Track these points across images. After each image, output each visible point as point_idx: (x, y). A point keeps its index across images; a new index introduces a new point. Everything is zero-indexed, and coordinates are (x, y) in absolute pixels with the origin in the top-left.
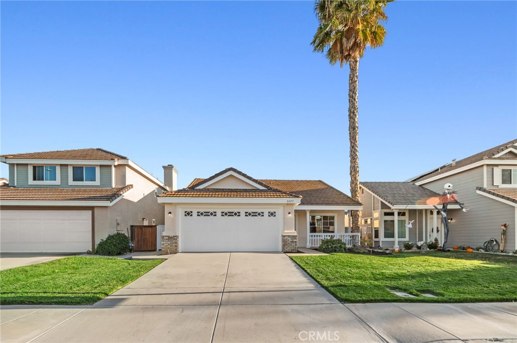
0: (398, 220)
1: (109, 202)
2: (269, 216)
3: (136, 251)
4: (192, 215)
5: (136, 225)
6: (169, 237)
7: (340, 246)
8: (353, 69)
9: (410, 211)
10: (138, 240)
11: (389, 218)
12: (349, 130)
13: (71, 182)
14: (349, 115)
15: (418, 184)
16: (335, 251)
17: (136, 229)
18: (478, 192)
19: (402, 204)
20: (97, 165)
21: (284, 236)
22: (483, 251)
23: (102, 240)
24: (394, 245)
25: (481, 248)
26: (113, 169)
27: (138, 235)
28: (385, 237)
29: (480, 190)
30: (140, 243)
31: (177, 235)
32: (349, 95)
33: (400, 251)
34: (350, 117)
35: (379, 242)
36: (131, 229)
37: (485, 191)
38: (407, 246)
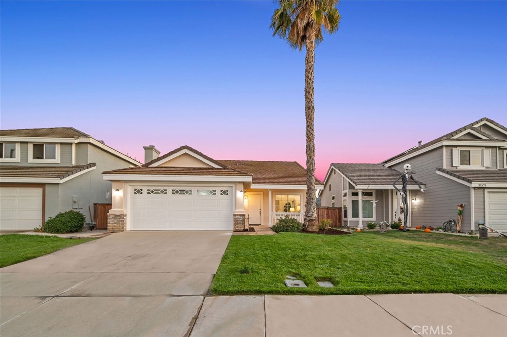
0: (363, 201)
1: (59, 179)
2: (221, 194)
3: (99, 229)
4: (141, 193)
5: (99, 203)
6: (115, 215)
7: (293, 226)
8: (309, 50)
9: (377, 191)
10: (101, 218)
11: (355, 198)
12: (306, 110)
13: (31, 159)
14: (306, 95)
15: (387, 165)
16: (287, 231)
17: (99, 207)
18: (438, 173)
19: (365, 184)
20: (58, 143)
21: (236, 215)
22: (442, 232)
23: (51, 218)
24: (358, 224)
25: (441, 229)
26: (74, 146)
27: (101, 213)
28: (353, 217)
29: (439, 171)
30: (103, 221)
31: (125, 213)
32: (306, 75)
33: (362, 231)
34: (307, 97)
35: (347, 221)
36: (94, 207)
37: (443, 171)
38: (370, 226)
